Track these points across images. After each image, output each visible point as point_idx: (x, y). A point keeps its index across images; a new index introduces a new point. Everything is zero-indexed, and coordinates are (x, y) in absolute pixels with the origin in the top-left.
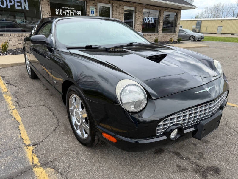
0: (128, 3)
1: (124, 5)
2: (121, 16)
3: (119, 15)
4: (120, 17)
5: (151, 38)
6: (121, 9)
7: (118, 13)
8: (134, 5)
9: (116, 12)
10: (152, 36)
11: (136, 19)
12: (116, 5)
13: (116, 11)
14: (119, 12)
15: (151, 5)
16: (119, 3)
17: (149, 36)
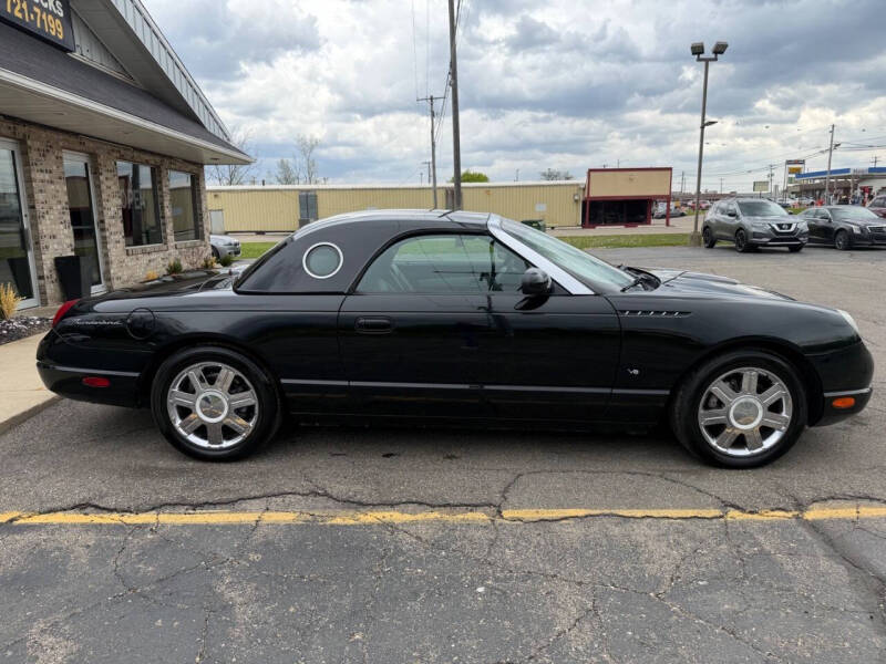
0: (72, 139)
1: (61, 144)
2: (58, 187)
3: (52, 182)
4: (58, 191)
5: (152, 264)
6: (53, 158)
7: (47, 177)
8: (91, 145)
9: (42, 171)
10: (153, 256)
11: (104, 196)
12: (37, 144)
13: (39, 168)
14: (51, 172)
15: (135, 149)
16: (44, 135)
17: (147, 257)
